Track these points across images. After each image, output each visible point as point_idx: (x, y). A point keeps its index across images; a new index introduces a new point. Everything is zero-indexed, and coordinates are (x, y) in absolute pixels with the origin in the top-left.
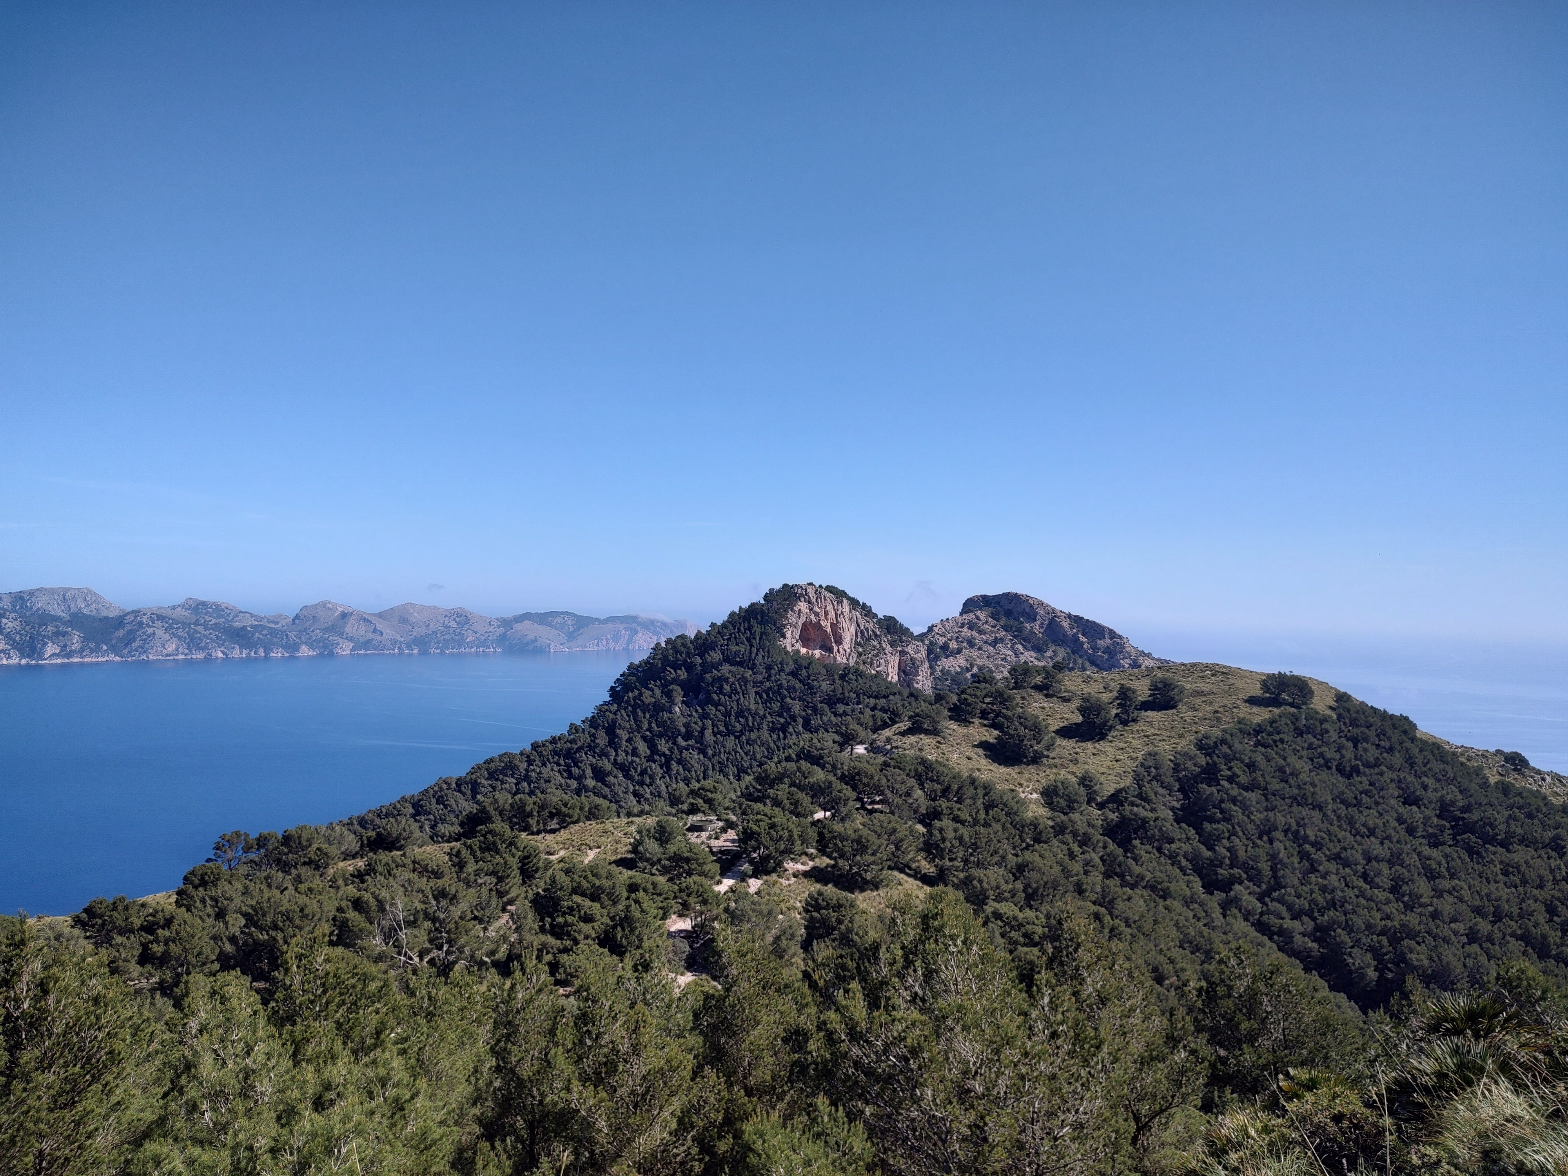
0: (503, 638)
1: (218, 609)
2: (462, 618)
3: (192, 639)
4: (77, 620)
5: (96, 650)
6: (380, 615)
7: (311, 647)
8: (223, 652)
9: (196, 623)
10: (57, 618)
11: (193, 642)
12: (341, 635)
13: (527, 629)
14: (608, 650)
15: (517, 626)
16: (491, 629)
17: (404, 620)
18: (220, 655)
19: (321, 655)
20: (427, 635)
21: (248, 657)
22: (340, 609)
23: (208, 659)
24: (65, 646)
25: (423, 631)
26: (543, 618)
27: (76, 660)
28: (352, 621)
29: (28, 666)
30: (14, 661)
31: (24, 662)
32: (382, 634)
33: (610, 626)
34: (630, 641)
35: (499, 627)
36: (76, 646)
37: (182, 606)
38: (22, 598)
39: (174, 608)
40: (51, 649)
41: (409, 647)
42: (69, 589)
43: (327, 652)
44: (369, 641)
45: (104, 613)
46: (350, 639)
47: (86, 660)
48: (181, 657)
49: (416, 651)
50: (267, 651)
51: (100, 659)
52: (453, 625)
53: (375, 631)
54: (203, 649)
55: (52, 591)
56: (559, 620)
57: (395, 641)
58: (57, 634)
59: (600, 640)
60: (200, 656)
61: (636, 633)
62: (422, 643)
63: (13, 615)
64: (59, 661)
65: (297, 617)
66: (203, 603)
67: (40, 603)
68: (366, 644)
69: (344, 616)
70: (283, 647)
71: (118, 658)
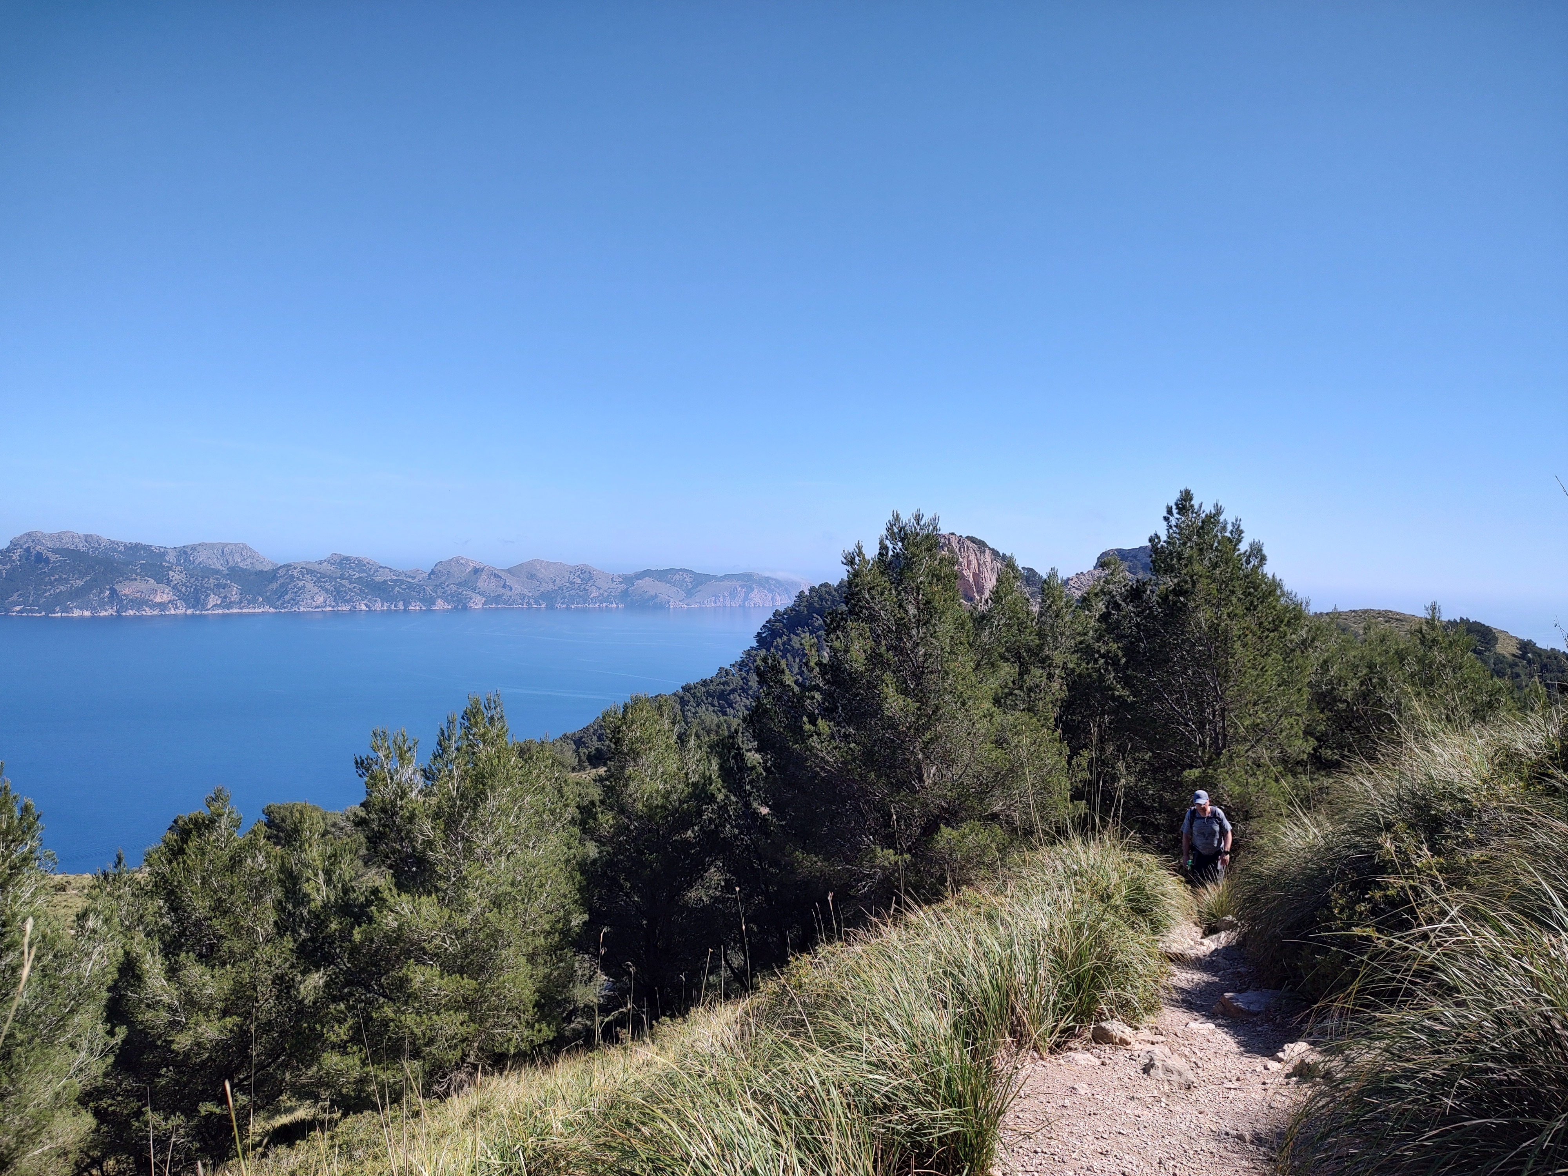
0: (625, 594)
1: (360, 564)
2: (586, 575)
3: (338, 592)
4: (235, 574)
5: (254, 601)
6: (509, 571)
7: (447, 601)
8: (366, 605)
9: (342, 577)
10: (217, 572)
11: (339, 595)
12: (474, 589)
13: (648, 585)
14: (725, 607)
15: (638, 583)
16: (613, 585)
17: (532, 576)
18: (364, 607)
19: (455, 608)
20: (554, 591)
21: (389, 611)
22: (472, 565)
23: (353, 611)
24: (225, 597)
25: (550, 587)
26: (662, 575)
27: (235, 611)
28: (484, 576)
29: (193, 616)
30: (181, 611)
31: (189, 612)
32: (511, 589)
33: (727, 583)
34: (746, 598)
35: (621, 583)
36: (235, 598)
37: (328, 561)
38: (185, 553)
39: (321, 563)
40: (213, 600)
41: (537, 602)
42: (227, 544)
43: (461, 606)
44: (500, 596)
45: (259, 567)
46: (482, 594)
47: (244, 611)
48: (329, 609)
49: (543, 606)
50: (406, 604)
51: (257, 610)
52: (578, 581)
53: (504, 586)
54: (348, 601)
55: (212, 546)
56: (678, 577)
57: (524, 596)
58: (218, 586)
59: (717, 596)
60: (346, 608)
61: (752, 590)
62: (549, 598)
63: (178, 568)
64: (220, 611)
65: (433, 572)
66: (347, 559)
67: (202, 557)
68: (497, 599)
69: (476, 571)
70: (420, 600)
71: (272, 610)
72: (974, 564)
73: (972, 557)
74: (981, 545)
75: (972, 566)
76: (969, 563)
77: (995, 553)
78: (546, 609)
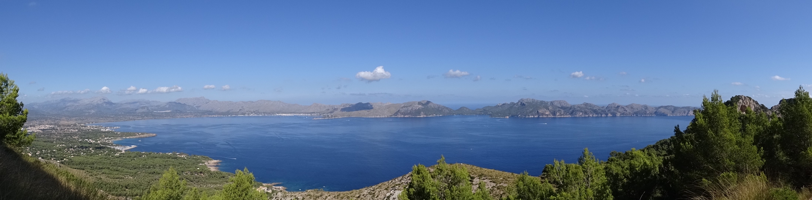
0: (656, 113)
1: (590, 105)
2: (646, 107)
3: (585, 112)
4: (562, 108)
5: (566, 114)
6: (626, 106)
7: (611, 114)
8: (592, 115)
9: (586, 108)
10: (559, 107)
11: (586, 113)
12: (618, 111)
13: (662, 110)
14: (682, 115)
15: (659, 109)
16: (653, 110)
17: (632, 108)
18: (591, 116)
19: (613, 116)
20: (638, 112)
21: (597, 117)
22: (617, 105)
23: (589, 117)
24: (560, 113)
25: (637, 110)
26: (666, 107)
27: (563, 116)
28: (620, 107)
29: (554, 117)
30: (551, 116)
31: (553, 116)
32: (627, 111)
33: (683, 109)
34: (688, 113)
35: (655, 109)
36: (562, 113)
37: (583, 104)
38: (552, 103)
39: (581, 105)
40: (558, 114)
41: (633, 114)
42: (561, 101)
43: (614, 115)
44: (624, 113)
45: (568, 106)
46: (619, 112)
47: (565, 116)
48: (583, 116)
49: (635, 115)
50: (601, 115)
51: (567, 116)
52: (644, 109)
53: (625, 110)
54: (587, 114)
55: (558, 101)
56: (670, 108)
57: (630, 113)
58: (559, 110)
59: (680, 113)
60: (587, 116)
61: (690, 111)
62: (636, 113)
63: (551, 106)
64: (559, 116)
65: (608, 107)
66: (587, 104)
67: (556, 104)
68: (623, 114)
69: (618, 107)
70: (604, 114)
71: (570, 116)
72: (748, 103)
73: (748, 101)
74: (750, 99)
75: (748, 104)
76: (747, 103)
77: (754, 101)
78: (636, 116)
